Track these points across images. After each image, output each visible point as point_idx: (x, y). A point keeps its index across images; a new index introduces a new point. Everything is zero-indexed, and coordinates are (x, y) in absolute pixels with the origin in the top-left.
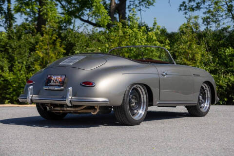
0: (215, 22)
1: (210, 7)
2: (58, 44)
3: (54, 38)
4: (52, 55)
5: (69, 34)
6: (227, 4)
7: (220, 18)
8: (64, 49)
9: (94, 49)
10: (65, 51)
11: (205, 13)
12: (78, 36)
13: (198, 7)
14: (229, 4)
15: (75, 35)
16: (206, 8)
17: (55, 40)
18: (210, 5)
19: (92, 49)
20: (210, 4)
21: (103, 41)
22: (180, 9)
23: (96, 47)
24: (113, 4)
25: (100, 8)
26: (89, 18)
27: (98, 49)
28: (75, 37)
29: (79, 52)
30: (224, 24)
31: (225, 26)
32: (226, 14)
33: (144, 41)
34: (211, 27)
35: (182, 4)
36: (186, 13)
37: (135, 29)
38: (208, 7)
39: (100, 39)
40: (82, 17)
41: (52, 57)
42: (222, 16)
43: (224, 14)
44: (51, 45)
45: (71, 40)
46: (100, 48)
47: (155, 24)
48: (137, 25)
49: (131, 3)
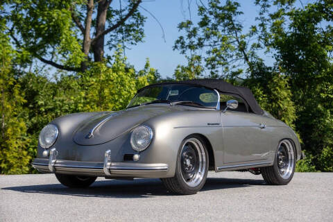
0: (223, 65)
1: (216, 44)
2: (17, 92)
3: (11, 83)
4: (8, 106)
5: (29, 79)
6: (238, 41)
7: (229, 60)
8: (25, 99)
9: (65, 98)
10: (25, 101)
11: (209, 53)
12: (41, 81)
13: (201, 45)
14: (240, 41)
15: (38, 79)
16: (210, 45)
17: (12, 86)
18: (215, 42)
19: (61, 98)
20: (216, 40)
21: (76, 88)
22: (176, 47)
23: (67, 96)
24: (88, 39)
25: (71, 42)
26: (53, 57)
27: (70, 99)
28: (38, 83)
29: (43, 102)
30: (234, 67)
31: (235, 70)
32: (237, 54)
33: (133, 89)
34: (217, 71)
35: (179, 39)
36: (183, 52)
37: (121, 73)
38: (212, 44)
39: (71, 85)
40: (43, 57)
41: (8, 109)
42: (231, 57)
43: (234, 53)
44: (7, 93)
45: (32, 87)
46: (72, 98)
47: (147, 66)
48: (123, 68)
49: (112, 37)
